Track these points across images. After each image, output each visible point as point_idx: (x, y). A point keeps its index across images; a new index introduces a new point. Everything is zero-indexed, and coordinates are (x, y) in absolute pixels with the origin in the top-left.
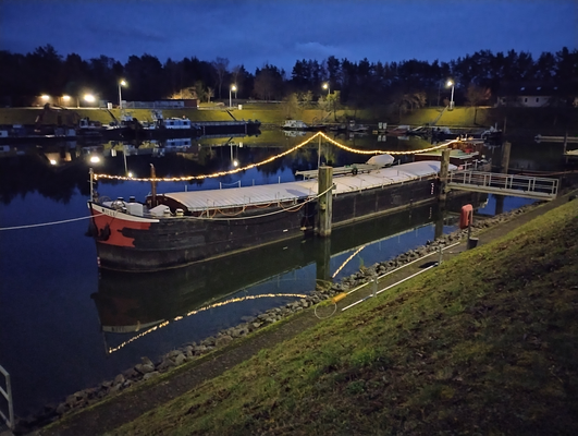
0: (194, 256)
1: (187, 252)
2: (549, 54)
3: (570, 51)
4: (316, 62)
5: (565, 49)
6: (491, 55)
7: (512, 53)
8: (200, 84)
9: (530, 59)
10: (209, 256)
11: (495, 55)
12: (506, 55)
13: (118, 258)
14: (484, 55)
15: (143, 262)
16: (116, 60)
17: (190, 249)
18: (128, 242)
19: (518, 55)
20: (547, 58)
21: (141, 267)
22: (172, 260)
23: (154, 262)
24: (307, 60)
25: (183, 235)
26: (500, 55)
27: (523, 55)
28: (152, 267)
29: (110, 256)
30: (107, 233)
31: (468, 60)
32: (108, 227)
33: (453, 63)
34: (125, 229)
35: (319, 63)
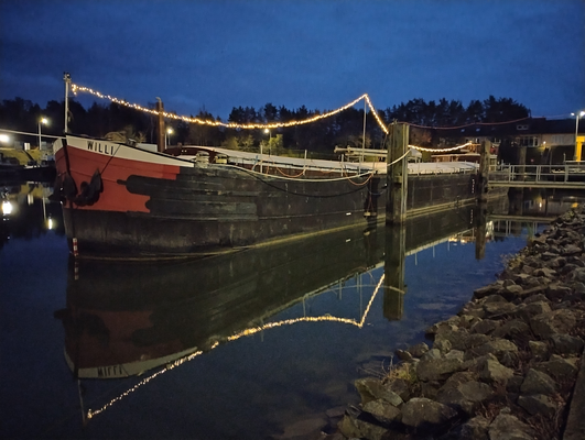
0: (242, 236)
1: (232, 228)
2: (478, 102)
3: (497, 99)
4: (253, 109)
5: (492, 98)
6: (424, 104)
7: (444, 102)
8: (130, 129)
9: (461, 106)
10: (261, 239)
11: (427, 103)
12: (438, 103)
13: (117, 236)
14: (418, 102)
15: (162, 241)
16: (34, 103)
17: (237, 224)
18: (138, 203)
19: (449, 103)
20: (476, 106)
21: (158, 249)
22: (212, 239)
23: (182, 242)
24: (244, 107)
25: (228, 197)
26: (432, 103)
27: (454, 103)
28: (177, 250)
29: (98, 234)
30: (94, 190)
31: (403, 107)
32: (97, 177)
33: (388, 111)
34: (133, 178)
35: (256, 110)
